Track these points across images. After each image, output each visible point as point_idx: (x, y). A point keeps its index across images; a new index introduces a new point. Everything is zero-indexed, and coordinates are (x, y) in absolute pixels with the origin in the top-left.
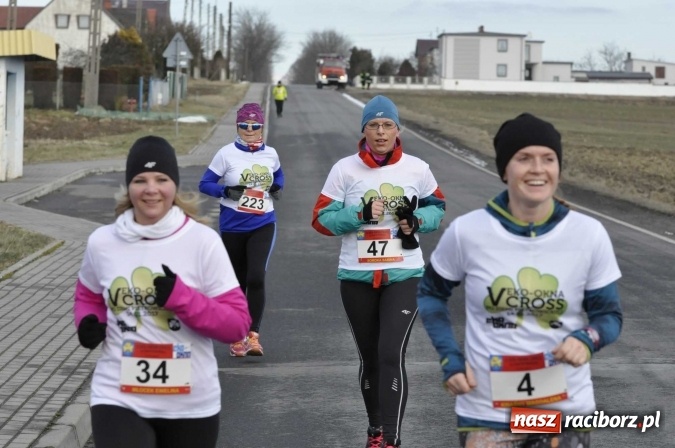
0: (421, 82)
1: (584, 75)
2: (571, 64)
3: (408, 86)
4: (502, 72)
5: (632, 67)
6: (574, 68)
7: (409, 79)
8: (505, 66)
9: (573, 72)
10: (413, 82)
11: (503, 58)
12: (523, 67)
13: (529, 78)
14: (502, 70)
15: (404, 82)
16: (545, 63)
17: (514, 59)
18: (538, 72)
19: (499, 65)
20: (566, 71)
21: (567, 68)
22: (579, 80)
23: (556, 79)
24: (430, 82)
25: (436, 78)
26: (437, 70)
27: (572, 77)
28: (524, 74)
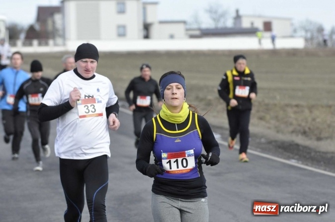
0: (47, 44)
1: (197, 33)
2: (184, 22)
3: (36, 48)
4: (122, 32)
5: (240, 23)
7: (35, 42)
8: (124, 27)
9: (187, 30)
10: (40, 44)
11: (122, 19)
12: (141, 27)
13: (147, 37)
14: (121, 30)
15: (31, 45)
16: (161, 22)
18: (154, 31)
19: (119, 27)
20: (180, 29)
21: (181, 27)
22: (192, 37)
23: (172, 37)
24: (56, 45)
25: (59, 41)
26: (61, 32)
27: (187, 34)
28: (142, 33)
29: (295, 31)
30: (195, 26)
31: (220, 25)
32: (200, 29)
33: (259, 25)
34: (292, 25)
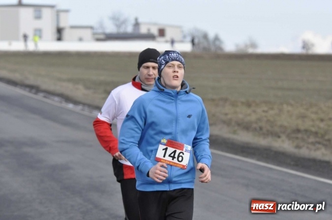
1: (102, 37)
2: (91, 28)
5: (138, 29)
6: (95, 31)
8: (40, 30)
9: (94, 34)
11: (38, 24)
12: (54, 30)
13: (59, 39)
14: (38, 32)
16: (73, 27)
17: (47, 24)
18: (66, 34)
19: (36, 30)
20: (87, 33)
22: (98, 40)
23: (81, 40)
27: (93, 38)
28: (56, 36)
29: (184, 37)
30: (100, 31)
31: (122, 30)
32: (104, 34)
33: (155, 31)
34: (182, 32)
